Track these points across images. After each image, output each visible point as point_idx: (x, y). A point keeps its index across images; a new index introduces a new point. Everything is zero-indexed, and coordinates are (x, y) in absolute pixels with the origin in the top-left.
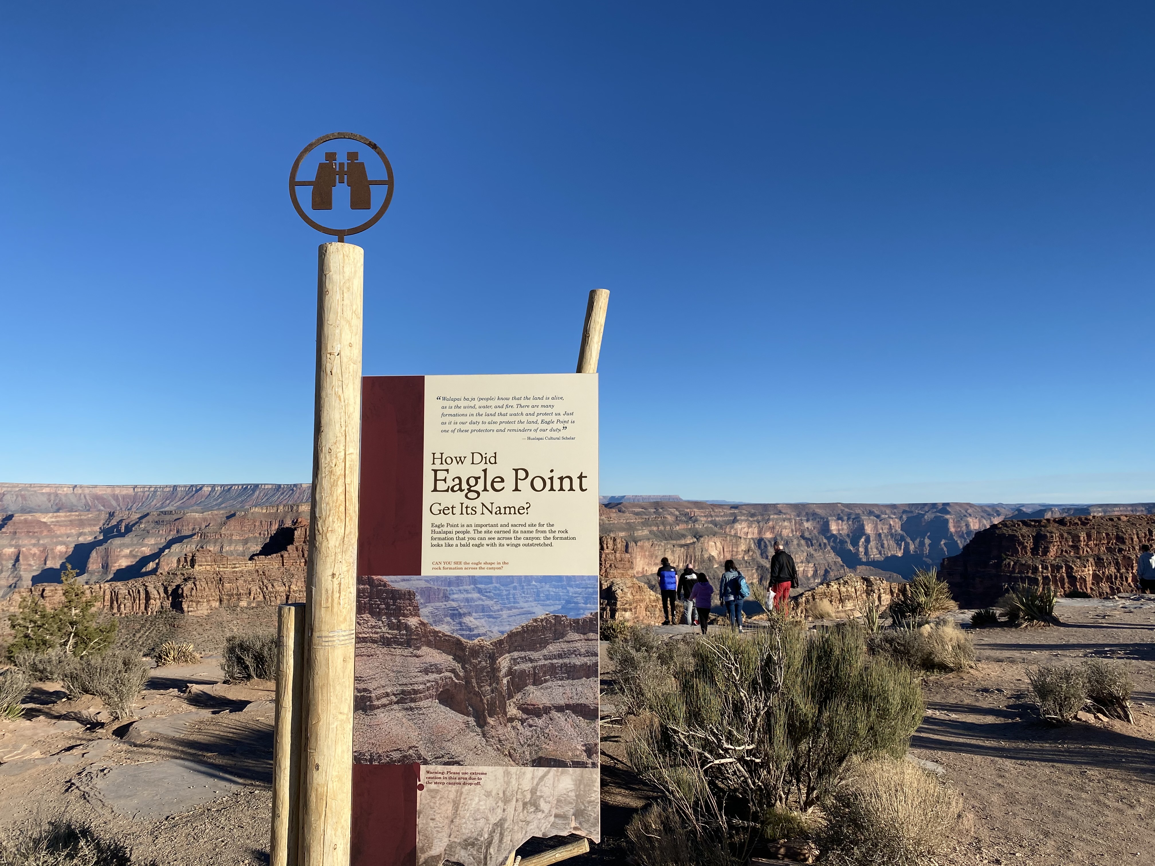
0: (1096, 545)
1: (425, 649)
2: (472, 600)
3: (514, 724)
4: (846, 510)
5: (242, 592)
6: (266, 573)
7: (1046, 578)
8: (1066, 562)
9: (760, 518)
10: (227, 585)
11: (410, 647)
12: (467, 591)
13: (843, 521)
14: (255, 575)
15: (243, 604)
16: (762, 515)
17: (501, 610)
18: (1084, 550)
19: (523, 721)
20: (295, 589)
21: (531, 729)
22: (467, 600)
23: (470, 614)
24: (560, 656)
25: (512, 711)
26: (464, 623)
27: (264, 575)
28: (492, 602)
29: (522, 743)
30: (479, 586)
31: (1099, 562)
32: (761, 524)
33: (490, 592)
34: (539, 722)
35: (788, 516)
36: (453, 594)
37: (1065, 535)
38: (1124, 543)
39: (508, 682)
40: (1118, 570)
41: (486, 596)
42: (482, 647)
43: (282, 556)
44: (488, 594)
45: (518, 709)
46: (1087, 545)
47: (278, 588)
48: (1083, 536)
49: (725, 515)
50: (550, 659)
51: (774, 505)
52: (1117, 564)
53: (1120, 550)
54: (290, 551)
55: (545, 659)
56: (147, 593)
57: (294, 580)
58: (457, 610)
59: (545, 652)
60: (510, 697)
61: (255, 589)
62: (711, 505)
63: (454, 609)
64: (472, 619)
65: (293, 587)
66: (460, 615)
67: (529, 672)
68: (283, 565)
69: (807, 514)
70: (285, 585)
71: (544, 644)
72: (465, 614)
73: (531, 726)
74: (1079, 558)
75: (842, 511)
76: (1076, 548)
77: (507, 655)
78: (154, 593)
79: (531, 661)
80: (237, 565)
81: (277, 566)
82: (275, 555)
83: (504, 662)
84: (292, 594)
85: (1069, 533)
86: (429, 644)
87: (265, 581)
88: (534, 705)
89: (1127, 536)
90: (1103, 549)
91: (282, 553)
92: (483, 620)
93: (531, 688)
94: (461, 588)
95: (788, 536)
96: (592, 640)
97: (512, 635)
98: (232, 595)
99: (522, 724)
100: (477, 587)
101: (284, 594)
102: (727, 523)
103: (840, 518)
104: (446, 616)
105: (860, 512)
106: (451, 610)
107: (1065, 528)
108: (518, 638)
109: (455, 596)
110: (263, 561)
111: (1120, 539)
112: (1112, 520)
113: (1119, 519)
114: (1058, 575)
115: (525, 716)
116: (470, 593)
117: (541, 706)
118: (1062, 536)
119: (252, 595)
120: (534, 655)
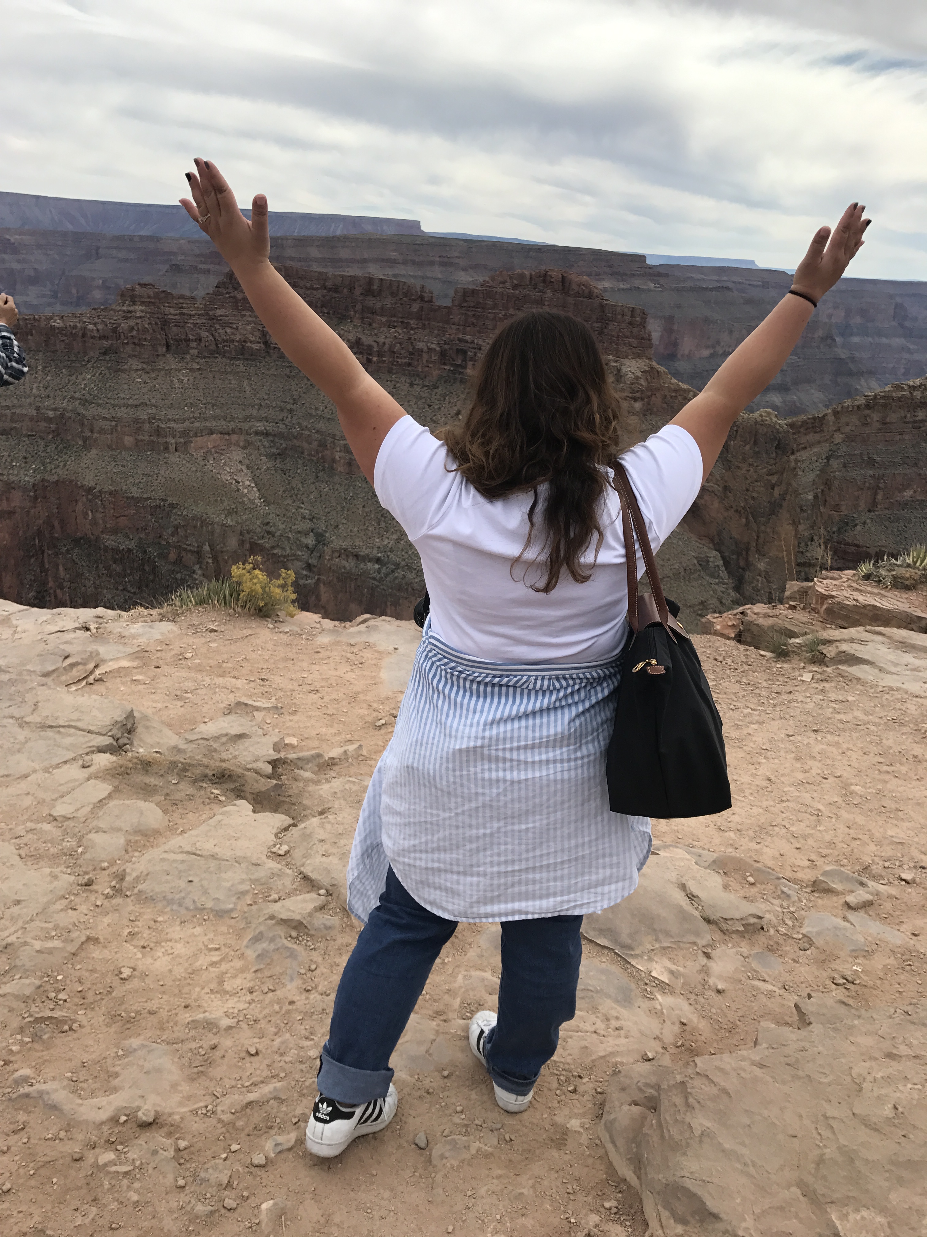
5: (191, 337)
10: (174, 328)
15: (195, 352)
56: (85, 330)
57: (250, 329)
68: (237, 308)
78: (93, 331)
80: (185, 305)
84: (248, 345)
87: (218, 327)
98: (181, 340)
101: (239, 345)
119: (203, 342)
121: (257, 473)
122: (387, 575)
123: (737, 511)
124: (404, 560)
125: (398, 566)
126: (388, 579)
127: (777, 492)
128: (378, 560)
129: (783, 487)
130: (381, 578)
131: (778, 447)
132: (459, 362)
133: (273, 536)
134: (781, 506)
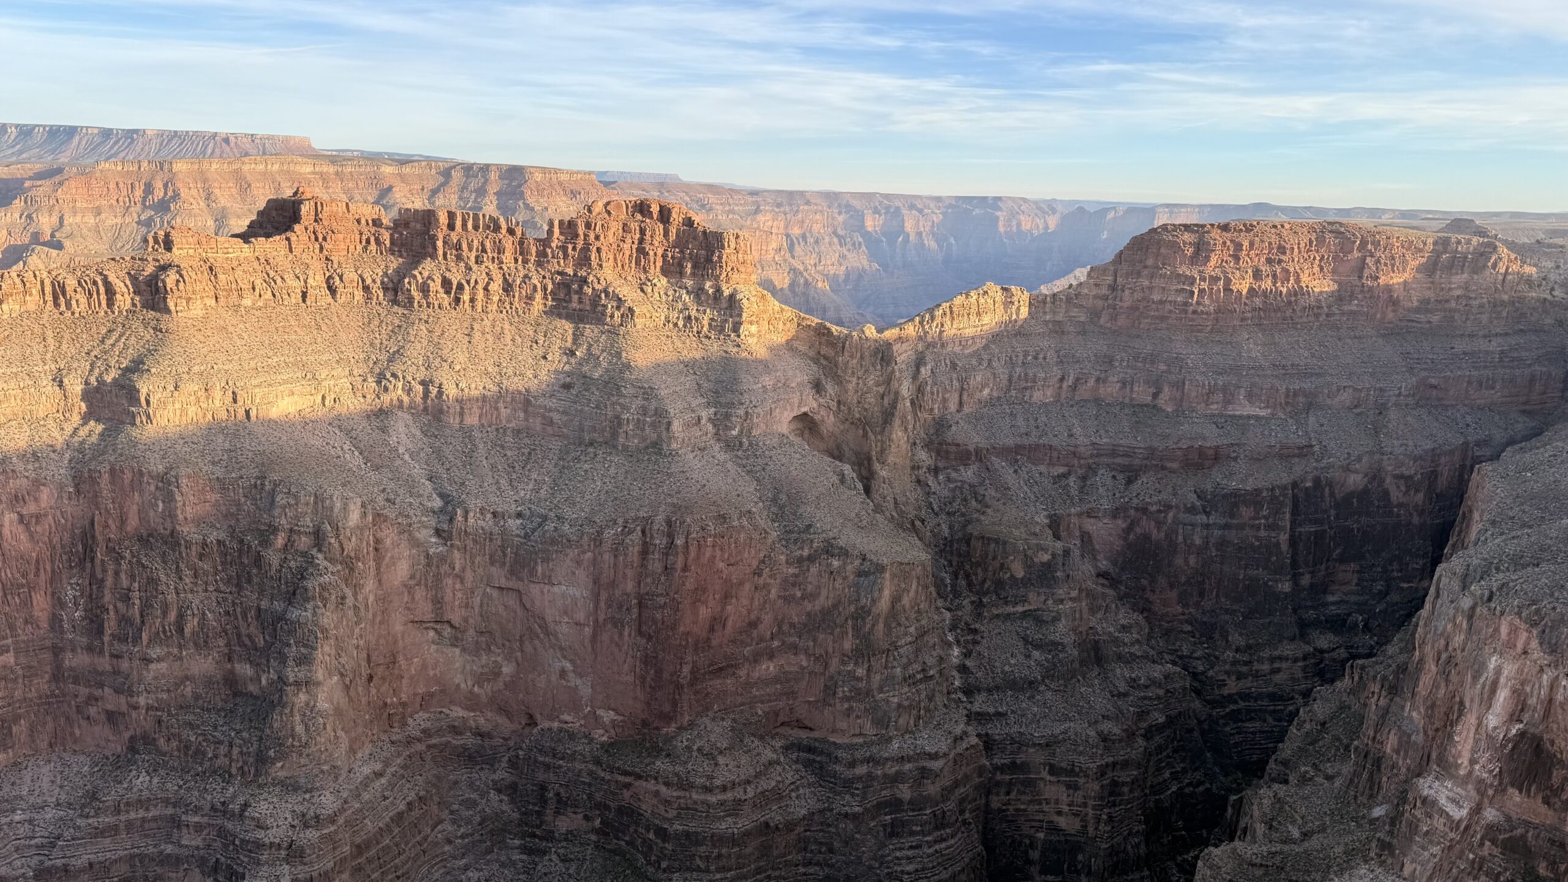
0: (1257, 255)
4: (885, 201)
5: (243, 286)
6: (271, 261)
7: (1202, 291)
8: (1225, 272)
9: (787, 209)
10: (221, 277)
13: (880, 215)
14: (256, 264)
15: (247, 302)
16: (791, 205)
18: (1245, 261)
20: (314, 284)
27: (268, 264)
31: (1257, 275)
32: (789, 216)
35: (820, 208)
37: (1228, 243)
38: (1284, 253)
40: (1274, 284)
43: (288, 239)
46: (1248, 255)
47: (290, 283)
48: (1246, 244)
49: (746, 204)
51: (802, 192)
52: (1274, 276)
53: (1280, 262)
54: (299, 233)
56: (108, 285)
57: (310, 273)
61: (258, 282)
62: (731, 190)
65: (310, 281)
68: (291, 251)
69: (840, 205)
70: (298, 278)
74: (1239, 269)
75: (881, 203)
76: (1237, 258)
78: (119, 286)
80: (231, 250)
81: (283, 253)
82: (278, 237)
84: (310, 291)
85: (1231, 241)
87: (272, 274)
89: (1288, 246)
90: (1263, 260)
91: (288, 234)
95: (819, 232)
98: (231, 290)
101: (298, 291)
102: (748, 214)
103: (876, 211)
105: (901, 205)
107: (1229, 235)
110: (262, 245)
111: (1282, 250)
112: (1275, 227)
113: (1283, 226)
114: (1215, 288)
118: (1224, 243)
119: (257, 290)
121: (354, 434)
122: (534, 530)
123: (852, 423)
124: (551, 510)
125: (545, 518)
126: (536, 534)
127: (886, 401)
128: (519, 515)
129: (892, 396)
130: (526, 534)
131: (882, 359)
132: (562, 296)
133: (394, 503)
134: (893, 415)
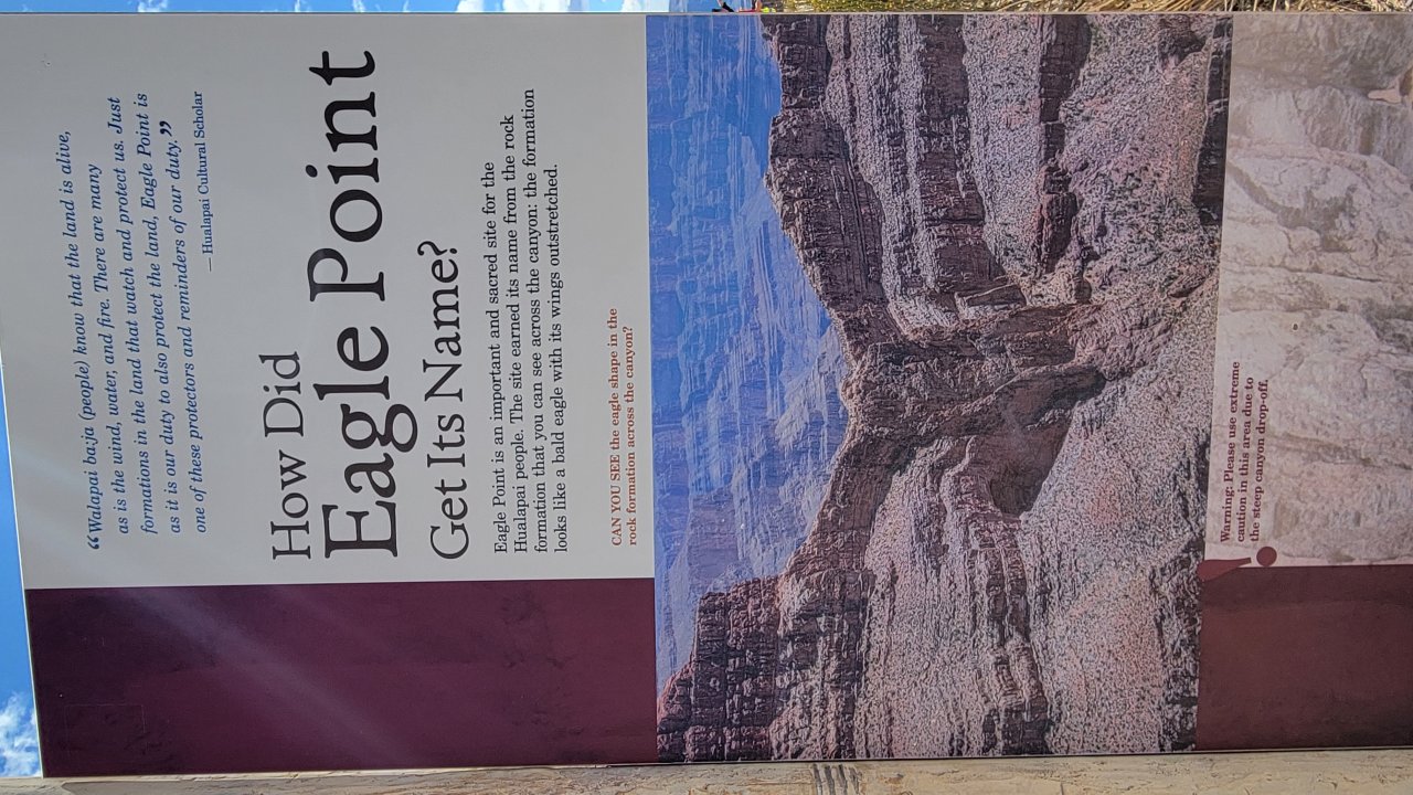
1: (873, 559)
2: (725, 420)
3: (1095, 282)
11: (865, 601)
12: (700, 438)
17: (756, 328)
19: (1088, 256)
21: (1111, 230)
22: (727, 435)
23: (768, 427)
24: (897, 139)
25: (1056, 288)
26: (796, 442)
28: (733, 358)
29: (1151, 255)
30: (684, 401)
33: (702, 366)
34: (1092, 202)
36: (708, 478)
39: (971, 303)
41: (715, 377)
42: (868, 386)
44: (709, 372)
45: (1050, 270)
50: (904, 172)
55: (906, 186)
58: (756, 465)
59: (882, 188)
60: (1014, 295)
63: (754, 475)
64: (783, 421)
66: (772, 455)
67: (942, 238)
71: (858, 191)
72: (770, 442)
73: (1102, 231)
77: (891, 308)
79: (909, 231)
83: (914, 317)
86: (858, 546)
88: (1042, 220)
92: (787, 385)
93: (991, 232)
94: (690, 456)
96: (848, 36)
97: (834, 296)
99: (1096, 257)
100: (689, 407)
104: (775, 499)
106: (757, 485)
108: (840, 273)
109: (715, 471)
115: (1073, 249)
116: (705, 428)
117: (1046, 198)
120: (892, 224)
